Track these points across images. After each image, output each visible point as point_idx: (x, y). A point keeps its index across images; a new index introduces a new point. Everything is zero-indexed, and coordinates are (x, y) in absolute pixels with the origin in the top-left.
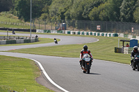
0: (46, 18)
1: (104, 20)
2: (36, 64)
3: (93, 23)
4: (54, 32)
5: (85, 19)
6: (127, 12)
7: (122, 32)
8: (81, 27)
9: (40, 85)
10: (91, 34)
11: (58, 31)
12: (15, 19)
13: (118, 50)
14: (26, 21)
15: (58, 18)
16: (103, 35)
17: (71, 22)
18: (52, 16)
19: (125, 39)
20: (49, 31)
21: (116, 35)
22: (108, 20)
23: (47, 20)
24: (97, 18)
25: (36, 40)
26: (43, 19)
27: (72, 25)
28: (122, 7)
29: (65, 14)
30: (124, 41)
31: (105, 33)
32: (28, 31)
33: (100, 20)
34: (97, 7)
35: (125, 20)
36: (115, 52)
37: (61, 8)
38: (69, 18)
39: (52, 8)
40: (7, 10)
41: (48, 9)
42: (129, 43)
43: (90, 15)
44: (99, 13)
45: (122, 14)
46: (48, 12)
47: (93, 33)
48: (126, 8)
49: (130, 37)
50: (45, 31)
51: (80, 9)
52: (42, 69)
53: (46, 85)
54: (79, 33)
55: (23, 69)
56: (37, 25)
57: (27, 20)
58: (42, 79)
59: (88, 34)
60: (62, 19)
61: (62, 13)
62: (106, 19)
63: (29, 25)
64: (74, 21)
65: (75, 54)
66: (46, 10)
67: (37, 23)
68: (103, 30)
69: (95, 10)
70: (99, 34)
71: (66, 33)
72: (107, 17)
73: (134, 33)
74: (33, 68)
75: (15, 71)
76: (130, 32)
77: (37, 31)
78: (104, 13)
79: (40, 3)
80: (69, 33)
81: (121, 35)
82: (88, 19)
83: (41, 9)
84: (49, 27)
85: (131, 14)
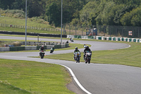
0: (77, 23)
1: (136, 25)
2: (67, 70)
3: (125, 28)
4: (85, 37)
5: (117, 25)
8: (112, 33)
9: (71, 91)
10: (123, 39)
11: (89, 37)
12: (46, 25)
14: (56, 26)
15: (89, 23)
16: (135, 41)
17: (102, 27)
18: (83, 21)
20: (80, 37)
23: (78, 25)
24: (128, 23)
25: (67, 46)
26: (74, 25)
27: (103, 31)
29: (96, 19)
31: (137, 39)
32: (59, 36)
33: (132, 25)
34: (129, 11)
37: (92, 13)
38: (100, 24)
39: (83, 13)
40: (38, 15)
41: (79, 14)
43: (122, 20)
44: (131, 19)
46: (79, 17)
47: (125, 38)
50: (76, 37)
51: (111, 14)
52: (73, 75)
53: (77, 91)
54: (110, 39)
55: (53, 75)
56: (68, 31)
57: (58, 25)
58: (72, 85)
59: (119, 40)
60: (93, 24)
61: (93, 18)
63: (59, 30)
64: (105, 27)
65: (106, 60)
66: (77, 15)
67: (67, 29)
68: (135, 36)
69: (127, 15)
70: (130, 40)
71: (97, 39)
72: (139, 23)
74: (63, 74)
75: (46, 77)
79: (70, 8)
80: (100, 38)
82: (120, 24)
83: (72, 14)
84: (79, 32)
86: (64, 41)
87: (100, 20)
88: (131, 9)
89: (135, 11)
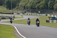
0: (18, 8)
1: (42, 9)
2: (14, 27)
3: (37, 10)
4: (21, 14)
5: (34, 9)
6: (51, 6)
7: (49, 14)
8: (32, 12)
9: (16, 36)
10: (36, 15)
11: (23, 14)
12: (5, 9)
13: (47, 21)
15: (23, 8)
16: (41, 15)
17: (28, 10)
18: (20, 7)
19: (50, 16)
20: (19, 14)
21: (47, 15)
22: (43, 9)
23: (18, 9)
24: (38, 8)
26: (17, 9)
27: (28, 11)
28: (49, 4)
29: (26, 6)
30: (50, 18)
31: (42, 14)
32: (11, 14)
33: (40, 9)
34: (38, 3)
35: (50, 9)
36: (46, 22)
37: (24, 4)
39: (20, 4)
40: (2, 5)
41: (18, 4)
42: (52, 18)
43: (36, 7)
44: (39, 6)
45: (49, 6)
46: (18, 6)
47: (37, 14)
48: (50, 4)
49: (52, 16)
50: (17, 14)
51: (31, 4)
52: (16, 29)
53: (18, 36)
54: (31, 14)
55: (8, 29)
56: (14, 11)
57: (10, 9)
58: (16, 33)
60: (24, 8)
61: (24, 6)
62: (42, 8)
63: (11, 11)
64: (29, 9)
66: (18, 5)
67: (14, 10)
68: (41, 13)
70: (39, 15)
71: (26, 14)
72: (43, 8)
73: (54, 14)
74: (12, 29)
75: (5, 30)
76: (52, 14)
77: (14, 14)
78: (41, 6)
79: (15, 2)
81: (49, 15)
82: (35, 8)
83: (16, 5)
84: (19, 12)
85: (53, 6)
86: (13, 15)
87: (27, 7)
88: (39, 2)
89: (41, 3)
